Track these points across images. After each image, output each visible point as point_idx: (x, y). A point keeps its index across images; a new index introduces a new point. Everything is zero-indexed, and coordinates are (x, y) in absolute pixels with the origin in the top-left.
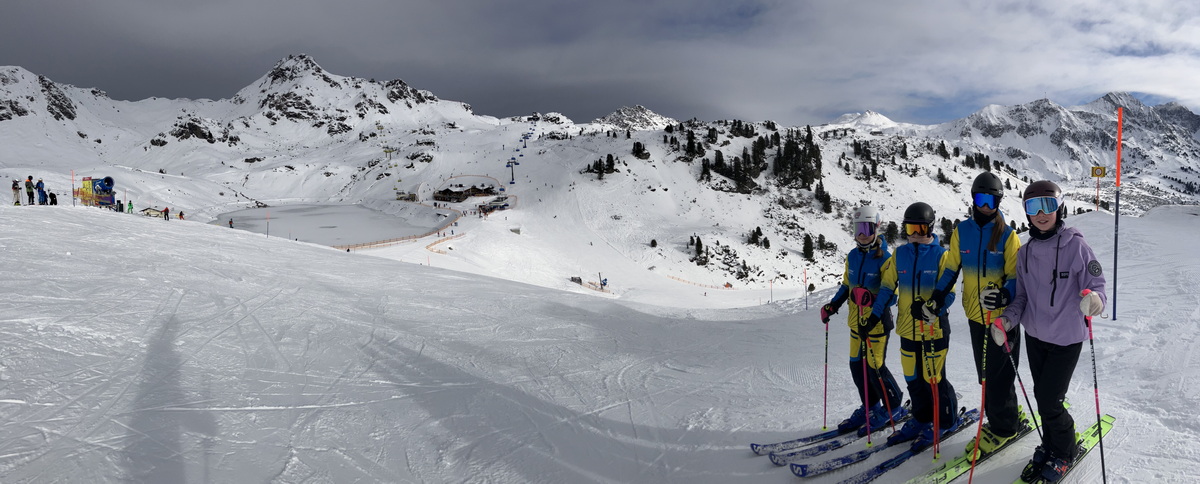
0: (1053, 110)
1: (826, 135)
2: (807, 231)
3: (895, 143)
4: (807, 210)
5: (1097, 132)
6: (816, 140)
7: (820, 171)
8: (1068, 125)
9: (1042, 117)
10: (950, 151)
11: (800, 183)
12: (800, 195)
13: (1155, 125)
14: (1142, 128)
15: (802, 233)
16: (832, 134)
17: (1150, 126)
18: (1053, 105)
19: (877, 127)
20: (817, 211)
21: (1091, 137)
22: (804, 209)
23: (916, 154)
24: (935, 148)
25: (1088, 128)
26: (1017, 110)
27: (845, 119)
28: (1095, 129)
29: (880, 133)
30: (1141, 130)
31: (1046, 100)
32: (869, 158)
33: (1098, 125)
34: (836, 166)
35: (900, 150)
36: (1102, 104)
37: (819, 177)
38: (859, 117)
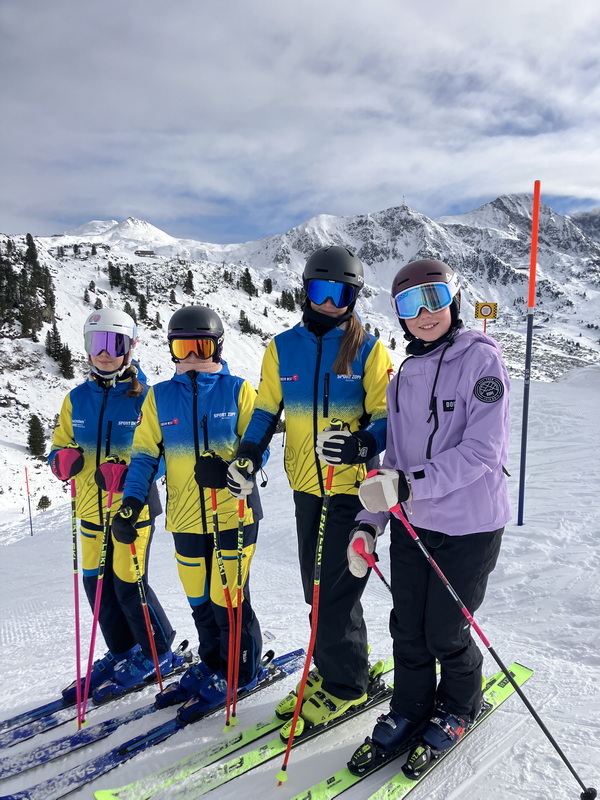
0: (415, 223)
1: (61, 252)
2: (33, 410)
3: (174, 270)
4: (32, 374)
5: (481, 257)
6: (44, 259)
7: (53, 310)
8: (437, 246)
9: (397, 233)
10: (258, 283)
11: (17, 328)
12: (18, 350)
13: (573, 244)
14: (553, 249)
15: (24, 413)
16: (71, 252)
17: (565, 247)
18: (415, 216)
19: (146, 244)
20: (50, 377)
21: (472, 264)
22: (26, 372)
23: (207, 287)
24: (236, 279)
25: (467, 251)
26: (360, 223)
27: (93, 228)
28: (478, 251)
29: (150, 253)
30: (551, 253)
31: (405, 208)
32: (133, 292)
33: (483, 246)
34: (81, 302)
35: (183, 281)
36: (489, 212)
37: (51, 319)
38: (115, 227)
